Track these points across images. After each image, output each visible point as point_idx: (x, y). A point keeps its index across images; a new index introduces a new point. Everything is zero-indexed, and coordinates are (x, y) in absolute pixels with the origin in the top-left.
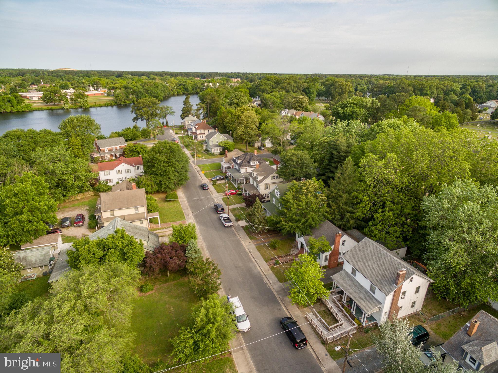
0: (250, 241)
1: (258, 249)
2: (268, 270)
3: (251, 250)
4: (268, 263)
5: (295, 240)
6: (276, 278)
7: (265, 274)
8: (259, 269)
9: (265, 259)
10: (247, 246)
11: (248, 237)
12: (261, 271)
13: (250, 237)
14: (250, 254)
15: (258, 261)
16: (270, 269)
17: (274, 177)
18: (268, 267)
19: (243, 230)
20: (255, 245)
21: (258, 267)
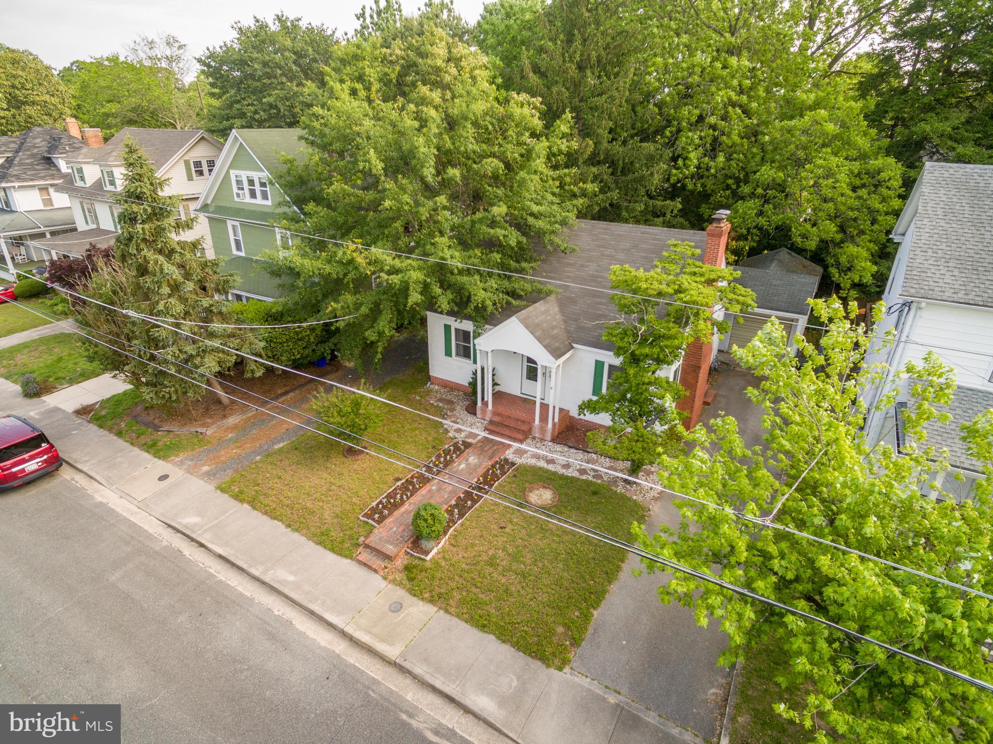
0: (161, 466)
1: (238, 497)
2: (397, 608)
3: (188, 520)
4: (365, 556)
5: (429, 378)
6: (503, 652)
7: (393, 652)
8: (323, 638)
9: (323, 539)
10: (144, 506)
11: (137, 452)
12: (340, 647)
13: (152, 448)
14: (188, 551)
15: (279, 575)
16: (401, 594)
17: (198, 164)
18: (377, 581)
19: (93, 427)
20: (209, 476)
21: (303, 625)
